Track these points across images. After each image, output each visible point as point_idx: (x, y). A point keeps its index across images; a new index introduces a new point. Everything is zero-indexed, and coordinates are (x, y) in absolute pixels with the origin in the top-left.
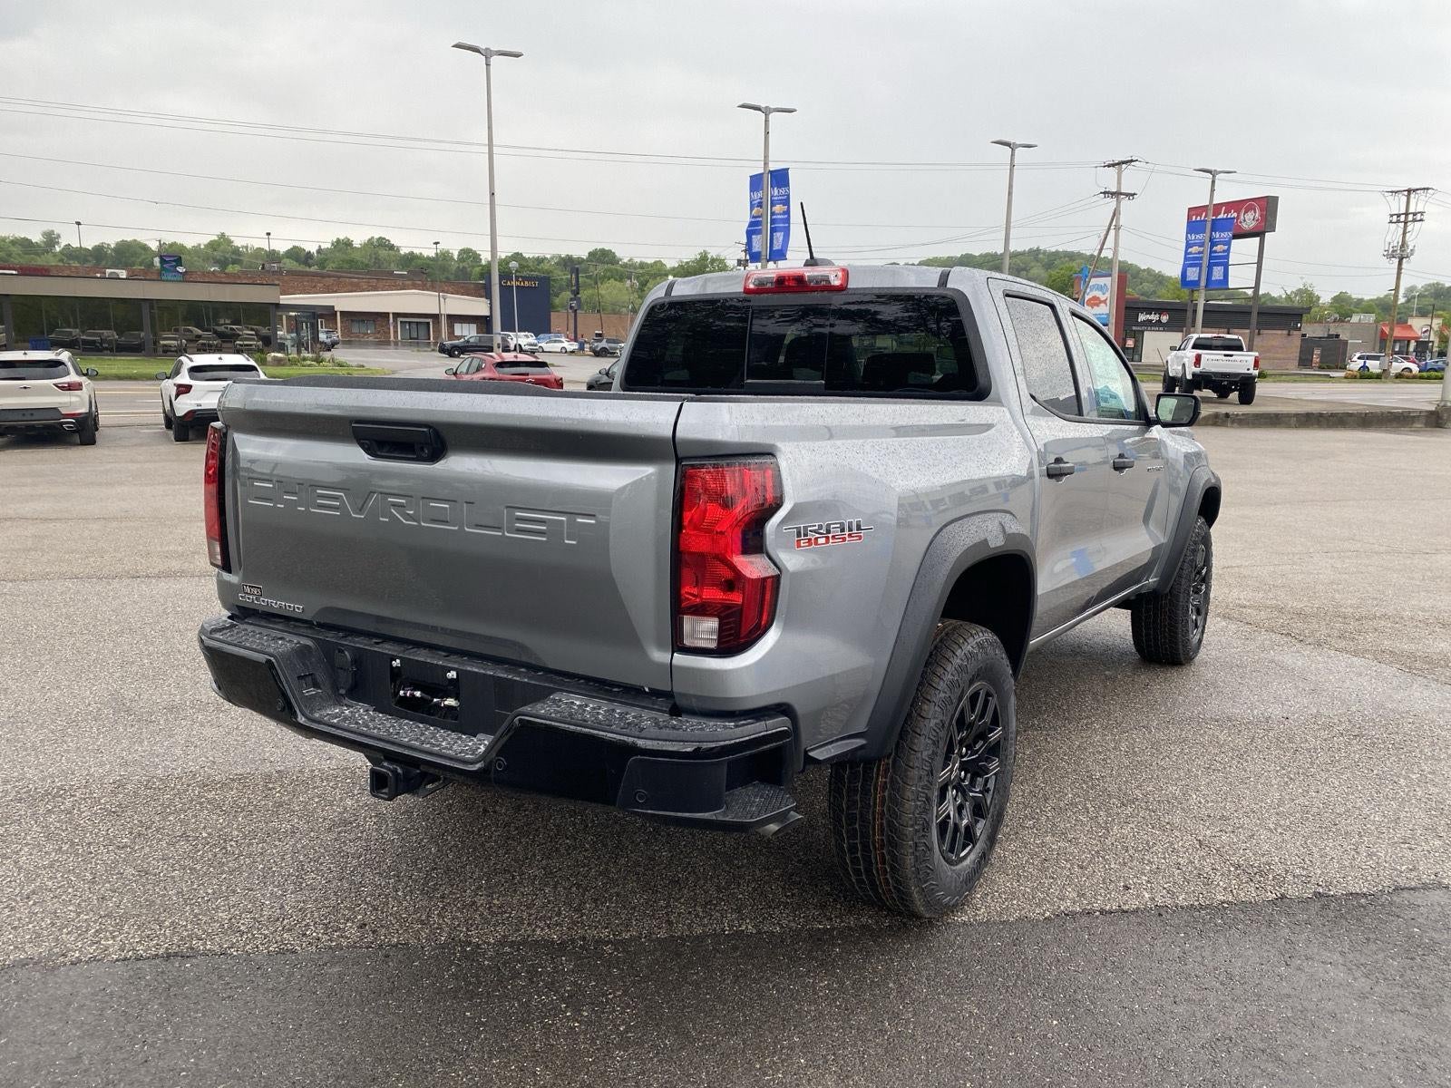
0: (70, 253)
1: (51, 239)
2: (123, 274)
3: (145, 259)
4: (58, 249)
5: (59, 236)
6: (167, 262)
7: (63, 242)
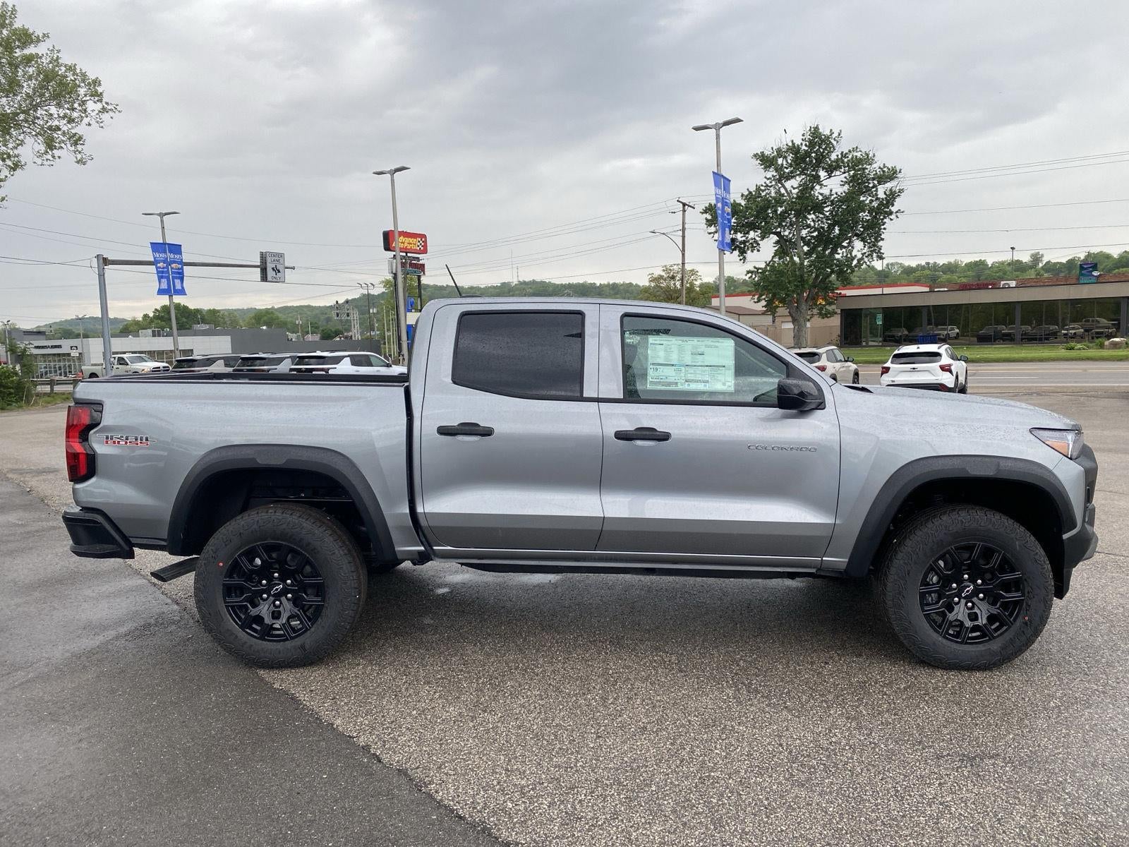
0: (1050, 267)
1: (1036, 258)
2: (1013, 284)
3: (1106, 266)
4: (1041, 265)
5: (1042, 256)
6: (1086, 269)
7: (1045, 260)
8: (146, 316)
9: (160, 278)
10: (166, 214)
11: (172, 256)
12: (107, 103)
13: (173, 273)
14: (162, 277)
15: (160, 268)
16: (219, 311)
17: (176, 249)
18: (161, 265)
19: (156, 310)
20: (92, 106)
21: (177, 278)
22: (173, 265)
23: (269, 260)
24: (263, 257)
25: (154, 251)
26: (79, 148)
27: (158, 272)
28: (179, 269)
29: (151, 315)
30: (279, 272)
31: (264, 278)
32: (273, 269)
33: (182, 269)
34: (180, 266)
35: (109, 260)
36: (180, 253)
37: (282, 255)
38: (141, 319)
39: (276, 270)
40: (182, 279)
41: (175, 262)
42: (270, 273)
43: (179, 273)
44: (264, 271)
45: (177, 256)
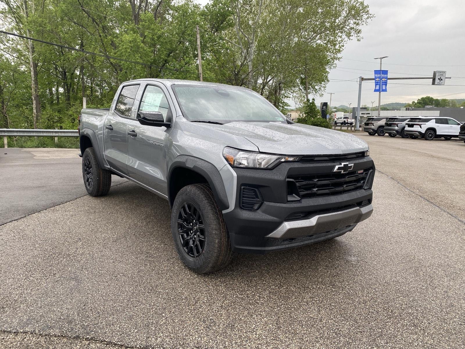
8: (413, 102)
9: (376, 85)
10: (383, 58)
11: (383, 75)
12: (370, 15)
13: (382, 82)
14: (377, 84)
15: (377, 81)
16: (447, 100)
17: (385, 72)
18: (377, 79)
19: (419, 99)
20: (365, 16)
21: (384, 85)
22: (383, 79)
23: (437, 74)
24: (435, 74)
25: (375, 74)
26: (359, 35)
27: (375, 82)
28: (385, 81)
29: (416, 102)
30: (442, 80)
31: (433, 83)
32: (439, 79)
33: (387, 81)
34: (386, 80)
35: (364, 79)
36: (387, 74)
37: (444, 72)
38: (411, 104)
39: (440, 79)
40: (386, 85)
41: (384, 78)
42: (437, 81)
43: (385, 83)
44: (434, 79)
45: (385, 75)
